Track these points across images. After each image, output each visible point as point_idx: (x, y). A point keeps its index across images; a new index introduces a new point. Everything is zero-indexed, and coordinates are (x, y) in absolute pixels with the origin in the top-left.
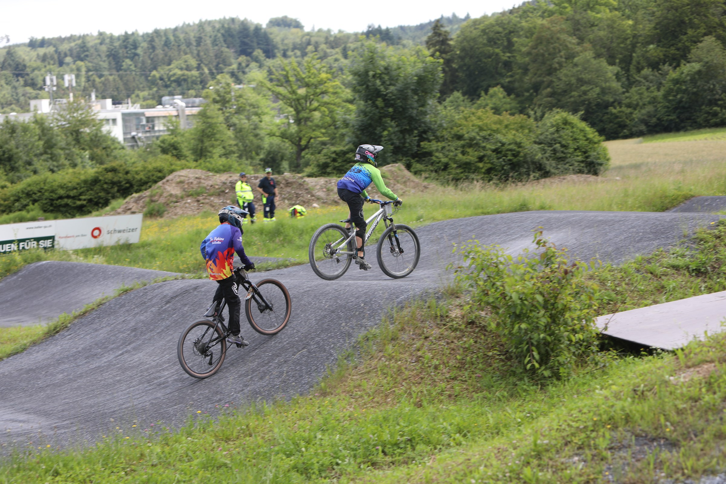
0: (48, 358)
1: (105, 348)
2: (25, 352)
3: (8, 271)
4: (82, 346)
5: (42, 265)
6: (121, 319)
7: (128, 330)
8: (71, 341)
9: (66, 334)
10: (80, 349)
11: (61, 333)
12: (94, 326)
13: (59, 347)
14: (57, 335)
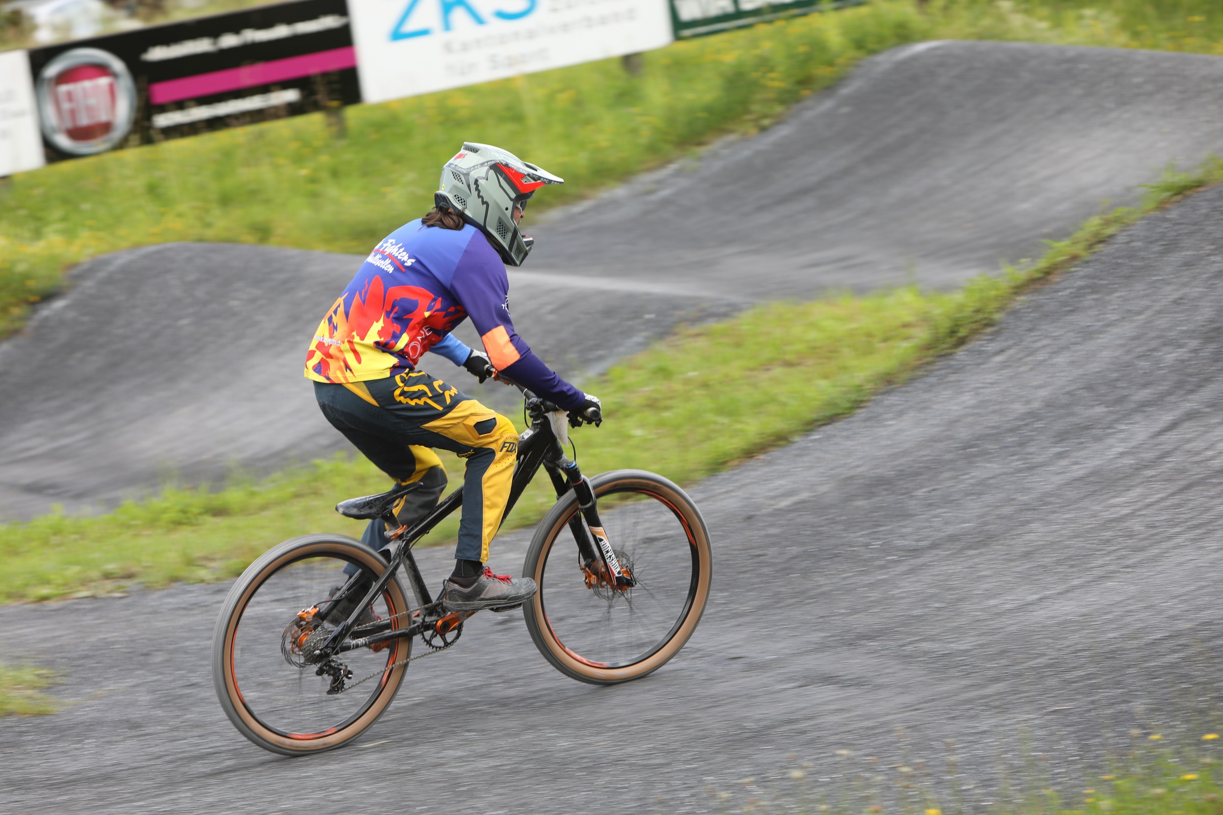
0: (934, 440)
1: (1121, 400)
2: (861, 413)
3: (805, 82)
4: (1043, 393)
5: (915, 58)
6: (1170, 293)
7: (1191, 334)
8: (1006, 372)
9: (992, 347)
10: (1036, 405)
11: (971, 345)
12: (1082, 320)
13: (968, 399)
14: (961, 354)
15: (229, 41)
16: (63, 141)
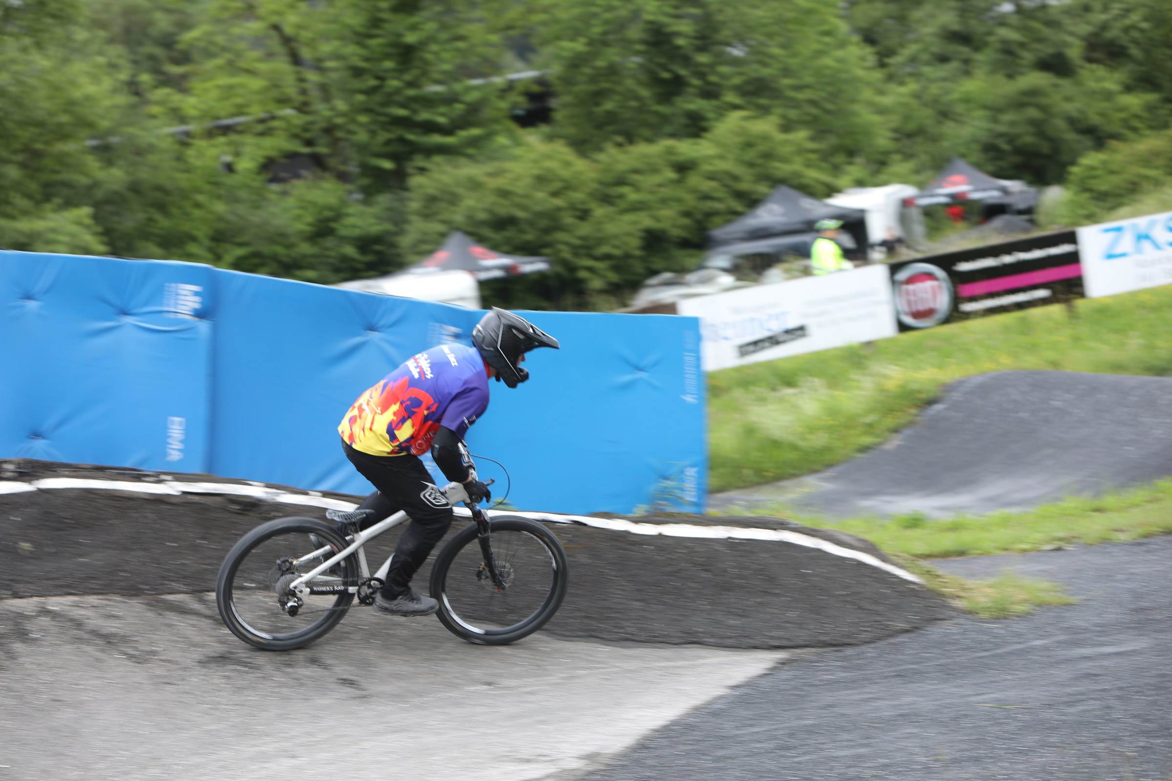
15: (1007, 259)
16: (908, 320)
